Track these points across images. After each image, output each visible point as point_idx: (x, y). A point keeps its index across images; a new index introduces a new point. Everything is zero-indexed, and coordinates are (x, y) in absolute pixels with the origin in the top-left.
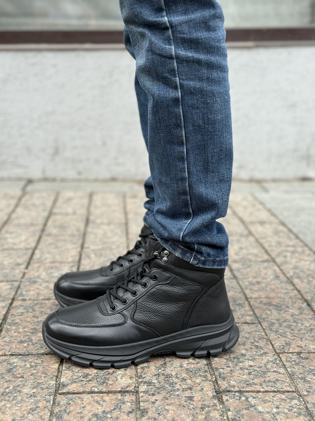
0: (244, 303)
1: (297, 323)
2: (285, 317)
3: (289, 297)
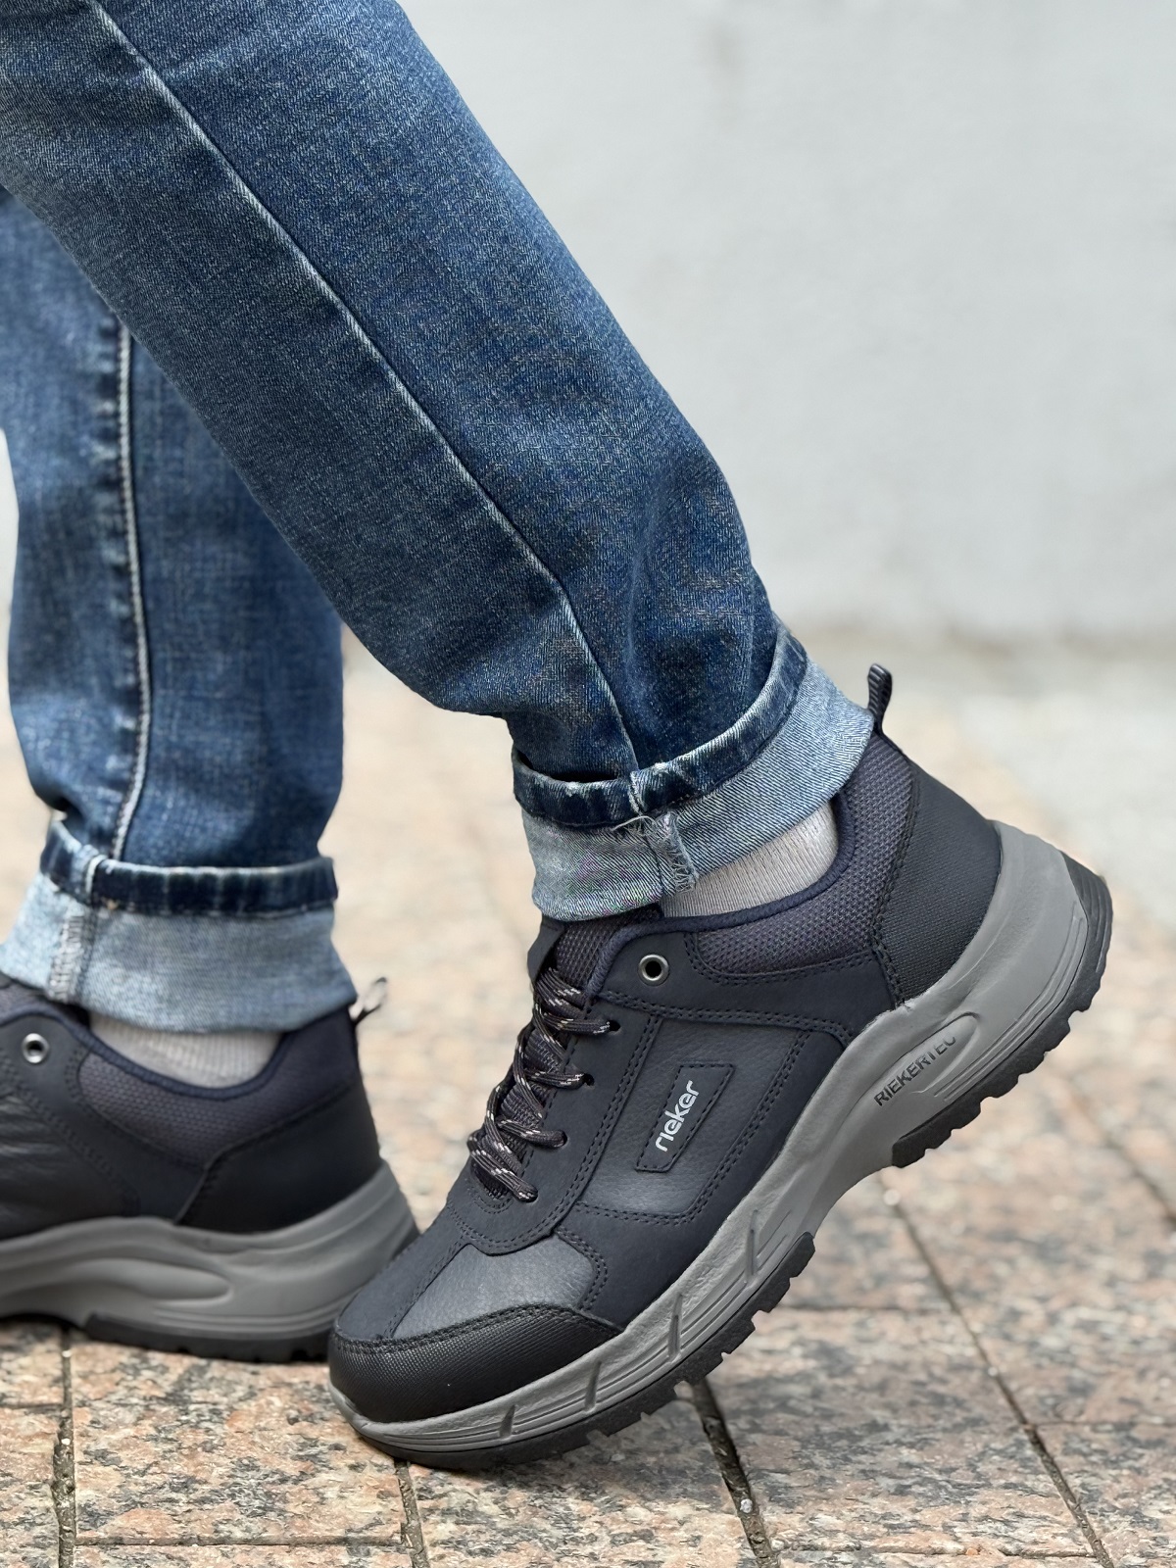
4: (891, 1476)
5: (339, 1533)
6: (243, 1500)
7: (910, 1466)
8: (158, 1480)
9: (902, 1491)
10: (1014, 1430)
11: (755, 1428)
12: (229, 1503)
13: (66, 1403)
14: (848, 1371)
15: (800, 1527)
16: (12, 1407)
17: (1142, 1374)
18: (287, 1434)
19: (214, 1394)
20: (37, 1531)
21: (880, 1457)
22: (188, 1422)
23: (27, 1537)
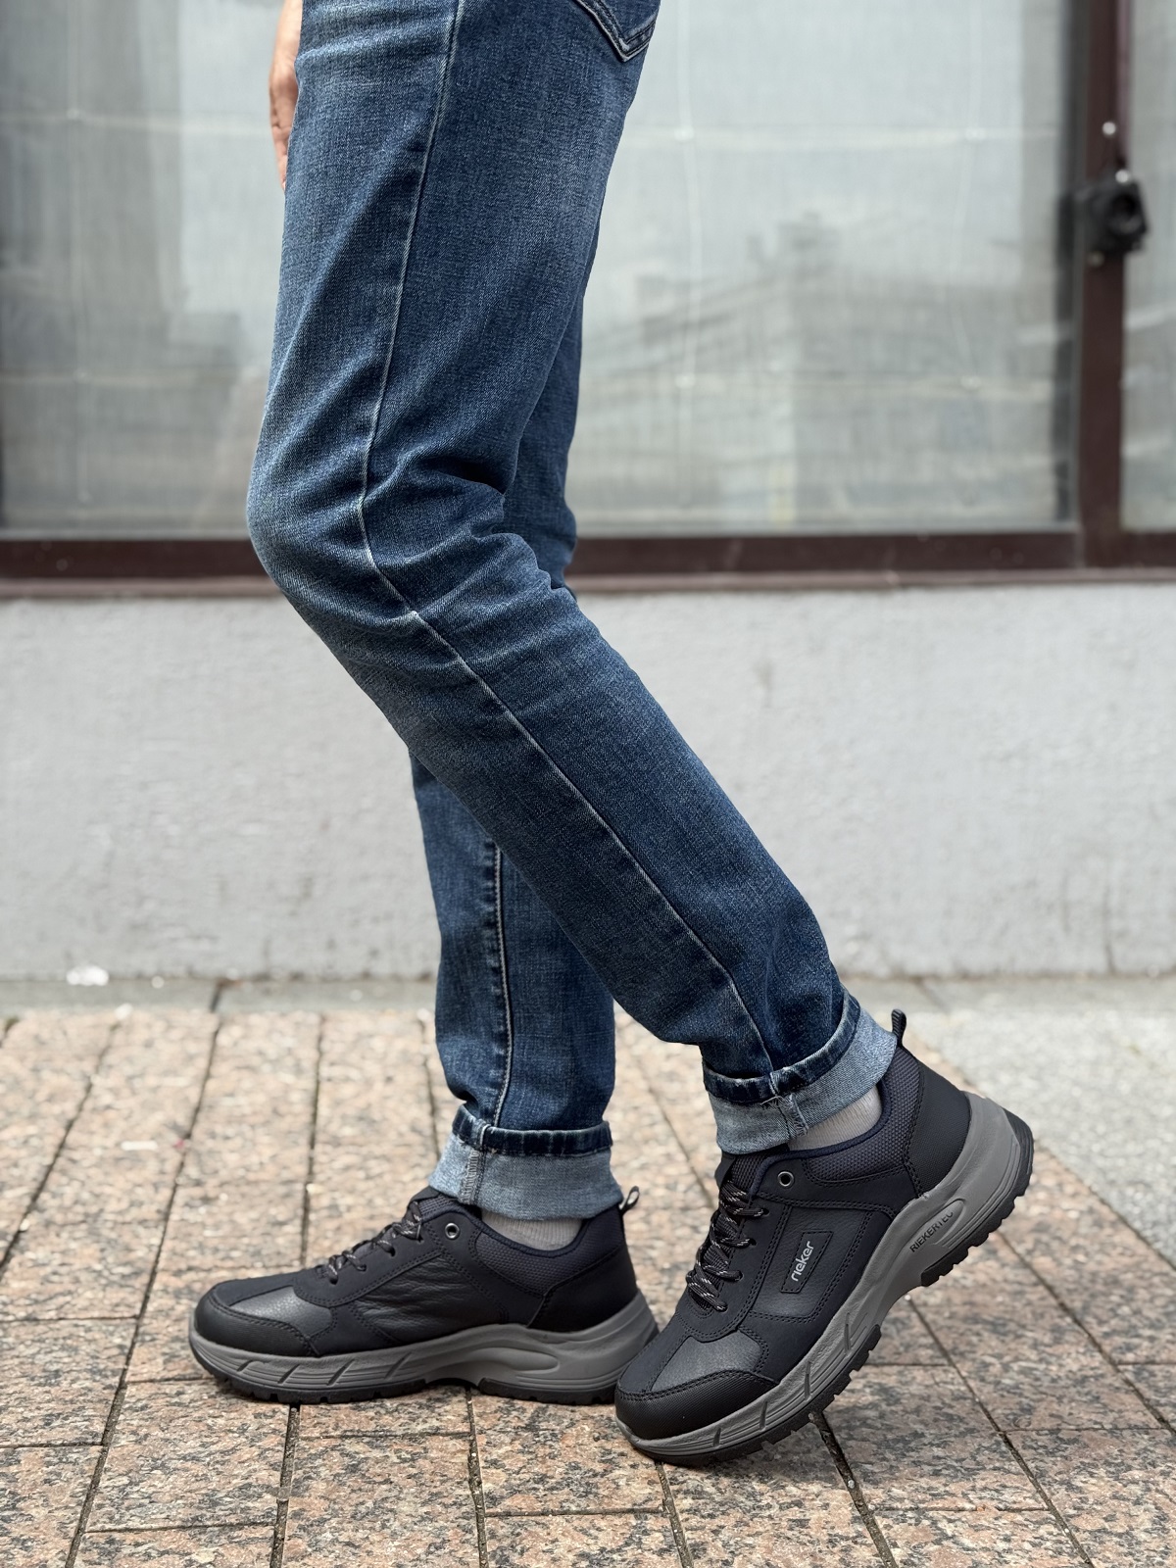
0: (909, 1318)
1: (1049, 1363)
2: (1016, 1349)
3: (1024, 1301)
4: (930, 1465)
5: (629, 1506)
6: (574, 1487)
7: (939, 1458)
9: (936, 1474)
10: (993, 1435)
11: (851, 1438)
12: (567, 1490)
13: (472, 1432)
14: (897, 1402)
15: (884, 1497)
16: (443, 1435)
17: (1060, 1399)
18: (594, 1447)
19: (552, 1425)
20: (464, 1509)
21: (922, 1453)
22: (539, 1441)
23: (458, 1513)
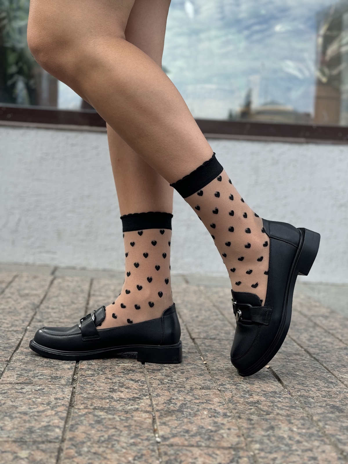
8: (180, 430)
11: (326, 424)
19: (189, 410)
22: (184, 416)
